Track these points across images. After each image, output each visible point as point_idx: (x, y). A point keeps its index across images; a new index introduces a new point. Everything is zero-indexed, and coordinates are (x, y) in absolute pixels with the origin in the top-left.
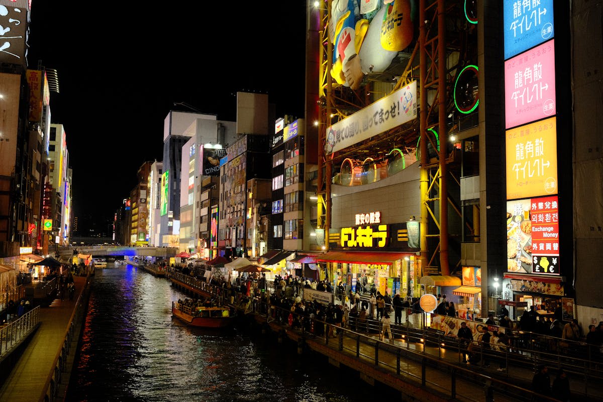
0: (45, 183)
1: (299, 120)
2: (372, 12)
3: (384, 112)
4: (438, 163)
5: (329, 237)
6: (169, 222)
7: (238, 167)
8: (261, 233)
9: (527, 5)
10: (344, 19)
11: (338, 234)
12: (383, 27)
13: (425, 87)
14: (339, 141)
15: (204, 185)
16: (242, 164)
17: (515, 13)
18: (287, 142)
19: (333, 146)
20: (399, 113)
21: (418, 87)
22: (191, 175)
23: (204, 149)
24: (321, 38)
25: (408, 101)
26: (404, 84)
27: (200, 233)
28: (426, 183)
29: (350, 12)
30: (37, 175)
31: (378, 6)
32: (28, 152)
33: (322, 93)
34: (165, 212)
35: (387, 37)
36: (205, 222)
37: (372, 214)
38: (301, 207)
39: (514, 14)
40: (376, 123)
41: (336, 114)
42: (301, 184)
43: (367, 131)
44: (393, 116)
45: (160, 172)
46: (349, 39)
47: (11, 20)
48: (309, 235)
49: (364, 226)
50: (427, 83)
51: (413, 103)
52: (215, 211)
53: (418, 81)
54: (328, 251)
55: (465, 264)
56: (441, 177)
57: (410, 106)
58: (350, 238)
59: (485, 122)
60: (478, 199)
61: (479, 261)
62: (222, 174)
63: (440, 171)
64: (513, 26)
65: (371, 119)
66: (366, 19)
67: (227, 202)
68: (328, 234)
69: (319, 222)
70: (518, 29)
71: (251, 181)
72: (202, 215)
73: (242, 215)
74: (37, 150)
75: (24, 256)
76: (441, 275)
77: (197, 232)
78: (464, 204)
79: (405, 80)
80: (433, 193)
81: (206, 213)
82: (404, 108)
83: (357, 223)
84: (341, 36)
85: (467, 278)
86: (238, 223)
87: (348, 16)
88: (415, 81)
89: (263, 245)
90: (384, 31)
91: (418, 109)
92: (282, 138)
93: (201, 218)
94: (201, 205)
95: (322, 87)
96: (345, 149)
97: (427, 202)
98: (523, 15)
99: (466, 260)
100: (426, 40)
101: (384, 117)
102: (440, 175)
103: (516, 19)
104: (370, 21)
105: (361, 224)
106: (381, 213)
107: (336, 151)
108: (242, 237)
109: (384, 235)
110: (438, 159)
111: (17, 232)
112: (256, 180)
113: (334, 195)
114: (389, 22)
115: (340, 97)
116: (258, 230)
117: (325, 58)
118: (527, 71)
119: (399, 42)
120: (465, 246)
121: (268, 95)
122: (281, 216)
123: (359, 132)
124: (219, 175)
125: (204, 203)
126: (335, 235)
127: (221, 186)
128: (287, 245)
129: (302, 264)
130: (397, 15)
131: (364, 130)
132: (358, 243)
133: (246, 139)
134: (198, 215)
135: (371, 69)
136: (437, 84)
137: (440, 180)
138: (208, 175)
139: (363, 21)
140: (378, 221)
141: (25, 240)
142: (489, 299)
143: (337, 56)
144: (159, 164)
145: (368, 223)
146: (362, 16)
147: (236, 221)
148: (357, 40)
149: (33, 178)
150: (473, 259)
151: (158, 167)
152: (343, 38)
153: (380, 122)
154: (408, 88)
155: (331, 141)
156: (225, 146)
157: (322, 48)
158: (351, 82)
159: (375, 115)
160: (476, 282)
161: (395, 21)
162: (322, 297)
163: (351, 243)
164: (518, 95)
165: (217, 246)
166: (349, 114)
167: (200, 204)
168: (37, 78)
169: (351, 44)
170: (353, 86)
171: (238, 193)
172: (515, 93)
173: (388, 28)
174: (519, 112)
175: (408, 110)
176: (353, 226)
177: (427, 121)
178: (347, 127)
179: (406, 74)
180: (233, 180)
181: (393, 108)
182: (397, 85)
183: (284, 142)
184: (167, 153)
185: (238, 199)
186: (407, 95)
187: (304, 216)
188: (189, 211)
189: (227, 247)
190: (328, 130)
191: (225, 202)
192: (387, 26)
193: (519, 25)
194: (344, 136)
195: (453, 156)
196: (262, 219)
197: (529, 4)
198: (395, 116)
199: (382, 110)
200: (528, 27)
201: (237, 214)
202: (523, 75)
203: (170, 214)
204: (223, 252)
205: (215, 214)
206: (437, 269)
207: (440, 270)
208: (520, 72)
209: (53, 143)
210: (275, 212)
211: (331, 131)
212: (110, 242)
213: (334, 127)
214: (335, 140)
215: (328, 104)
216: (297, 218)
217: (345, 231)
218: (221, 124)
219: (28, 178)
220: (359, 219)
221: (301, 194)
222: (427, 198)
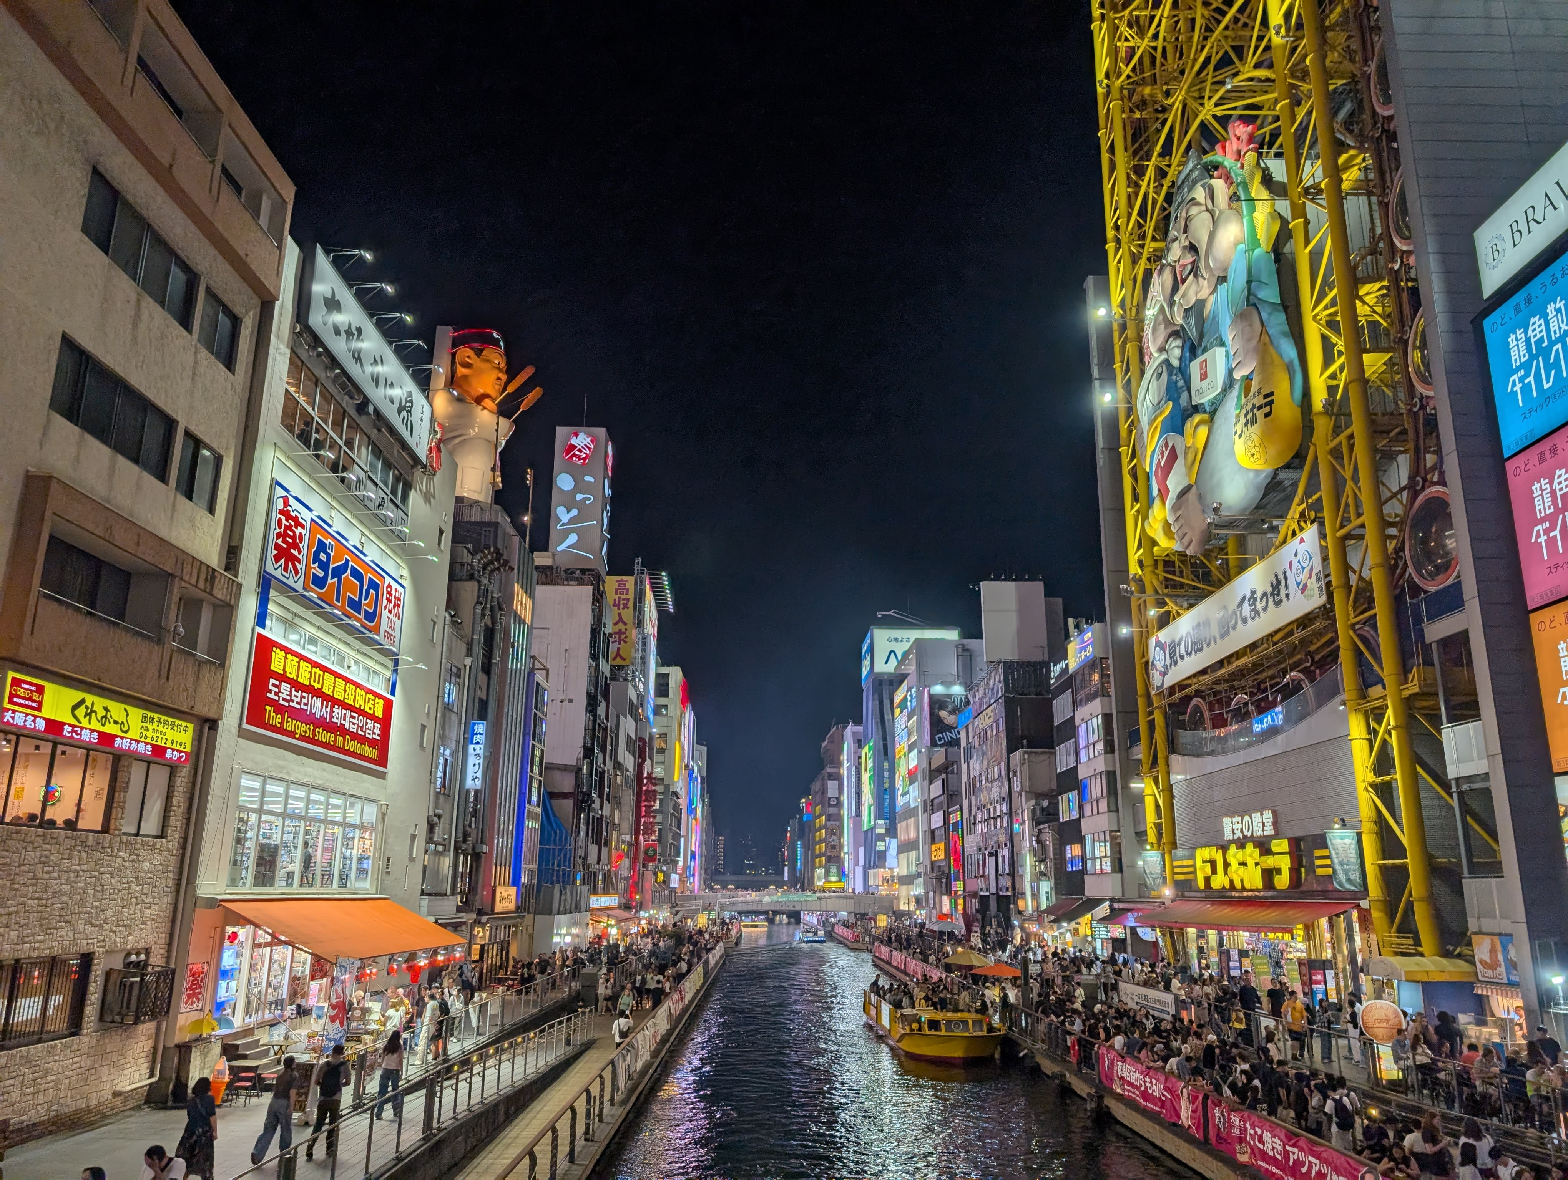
0: (645, 775)
1: (1097, 626)
2: (1215, 398)
3: (1259, 595)
4: (1384, 698)
5: (1173, 867)
6: (879, 843)
7: (991, 727)
8: (1042, 861)
9: (1539, 336)
10: (1160, 419)
11: (1190, 862)
12: (1236, 424)
13: (1339, 534)
14: (1176, 663)
15: (933, 767)
16: (997, 721)
17: (1514, 355)
18: (1076, 673)
19: (1164, 674)
20: (1288, 596)
21: (1323, 536)
22: (911, 748)
23: (931, 696)
24: (1125, 460)
25: (1303, 568)
26: (1294, 534)
27: (933, 864)
28: (1365, 743)
29: (1171, 404)
30: (628, 760)
31: (1224, 383)
32: (607, 719)
33: (1134, 569)
34: (870, 821)
35: (1246, 443)
36: (940, 842)
37: (1256, 816)
38: (1113, 808)
39: (1513, 358)
40: (1245, 621)
41: (1166, 609)
42: (1110, 756)
43: (1227, 639)
44: (1278, 603)
45: (860, 744)
46: (1173, 457)
47: (579, 497)
48: (1133, 866)
49: (1241, 844)
50: (1342, 526)
51: (1315, 572)
52: (955, 817)
53: (1322, 524)
54: (1172, 901)
55: (1477, 930)
56: (1394, 728)
57: (1310, 577)
58: (1214, 871)
59: (1477, 599)
60: (1487, 774)
61: (1509, 922)
62: (963, 743)
63: (1390, 714)
64: (1514, 385)
65: (1235, 613)
66: (1205, 412)
67: (976, 800)
68: (1172, 862)
69: (1151, 836)
70: (1526, 389)
71: (1017, 756)
72: (933, 827)
73: (1005, 824)
74: (628, 716)
75: (599, 913)
76: (1421, 955)
77: (927, 863)
78: (1458, 786)
79: (1295, 525)
80: (1383, 764)
81: (941, 823)
82: (1298, 584)
83: (1228, 836)
84: (1158, 452)
85: (1486, 963)
86: (997, 842)
87: (1167, 412)
88: (1315, 525)
89: (1046, 886)
90: (1239, 432)
91: (1329, 584)
92: (1067, 665)
93: (933, 832)
94: (931, 806)
95: (1134, 555)
96: (1189, 678)
97: (1373, 785)
98: (1532, 357)
99: (1479, 918)
100: (1330, 438)
101: (1259, 606)
102: (1392, 723)
103: (1518, 369)
104: (1213, 414)
105: (1236, 837)
106: (1275, 813)
107: (1171, 684)
108: (1007, 871)
109: (1284, 863)
110: (1384, 687)
111: (585, 865)
112: (1025, 752)
113: (1176, 778)
114: (1246, 415)
115: (1174, 574)
116: (1035, 856)
117: (1136, 498)
118: (1560, 476)
119: (1272, 451)
120: (1471, 886)
121: (1042, 583)
122: (1076, 824)
123: (1212, 643)
124: (959, 745)
125: (935, 802)
126: (1185, 863)
127: (964, 767)
128: (1092, 888)
129: (1125, 928)
130: (1261, 396)
131: (1222, 637)
132: (1232, 881)
133: (1001, 671)
134: (926, 828)
135: (1216, 510)
136: (1363, 526)
137: (1393, 732)
138: (942, 746)
139: (1197, 418)
140: (1269, 831)
141: (604, 882)
142: (1545, 1015)
143: (1155, 492)
144: (859, 729)
145: (1249, 834)
146: (1196, 409)
147: (995, 838)
148: (1190, 457)
149: (618, 765)
150: (1495, 917)
151: (854, 734)
152: (1163, 456)
153: (1253, 618)
154: (1302, 541)
155: (1159, 665)
156: (969, 687)
157: (1127, 481)
158: (1186, 540)
159: (1240, 605)
160: (1508, 973)
161: (1260, 408)
162: (1156, 1001)
163: (1219, 881)
164: (1547, 531)
165: (964, 890)
166: (1191, 606)
167: (928, 804)
168: (627, 590)
169: (1179, 466)
170: (1191, 547)
171: (994, 780)
172: (1539, 527)
173: (1246, 425)
174: (1553, 570)
175: (1305, 586)
176: (1220, 843)
177: (1350, 608)
178: (1188, 633)
179: (1296, 510)
180: (984, 754)
181: (1276, 586)
182: (1281, 537)
183: (1070, 672)
184: (869, 705)
185: (995, 793)
186: (1300, 556)
187: (1121, 824)
188: (912, 820)
189: (982, 893)
190: (1153, 641)
191: (973, 798)
192: (1244, 421)
193: (1526, 381)
194: (1183, 651)
195: (1416, 678)
196: (1040, 831)
197: (1544, 333)
198: (1280, 601)
199: (1253, 592)
200: (1548, 382)
201: (995, 824)
202: (1551, 486)
203: (880, 826)
204: (975, 904)
205: (956, 824)
206: (1411, 941)
207: (1418, 942)
208: (1543, 482)
209: (662, 701)
210: (1064, 817)
211: (1159, 644)
212: (779, 885)
213: (1163, 635)
214: (1168, 662)
215: (1149, 589)
216: (1106, 828)
217: (1203, 854)
218: (963, 645)
219: (609, 766)
220: (1231, 826)
221: (1111, 775)
222: (1371, 777)
